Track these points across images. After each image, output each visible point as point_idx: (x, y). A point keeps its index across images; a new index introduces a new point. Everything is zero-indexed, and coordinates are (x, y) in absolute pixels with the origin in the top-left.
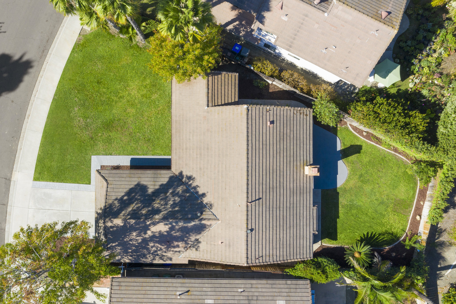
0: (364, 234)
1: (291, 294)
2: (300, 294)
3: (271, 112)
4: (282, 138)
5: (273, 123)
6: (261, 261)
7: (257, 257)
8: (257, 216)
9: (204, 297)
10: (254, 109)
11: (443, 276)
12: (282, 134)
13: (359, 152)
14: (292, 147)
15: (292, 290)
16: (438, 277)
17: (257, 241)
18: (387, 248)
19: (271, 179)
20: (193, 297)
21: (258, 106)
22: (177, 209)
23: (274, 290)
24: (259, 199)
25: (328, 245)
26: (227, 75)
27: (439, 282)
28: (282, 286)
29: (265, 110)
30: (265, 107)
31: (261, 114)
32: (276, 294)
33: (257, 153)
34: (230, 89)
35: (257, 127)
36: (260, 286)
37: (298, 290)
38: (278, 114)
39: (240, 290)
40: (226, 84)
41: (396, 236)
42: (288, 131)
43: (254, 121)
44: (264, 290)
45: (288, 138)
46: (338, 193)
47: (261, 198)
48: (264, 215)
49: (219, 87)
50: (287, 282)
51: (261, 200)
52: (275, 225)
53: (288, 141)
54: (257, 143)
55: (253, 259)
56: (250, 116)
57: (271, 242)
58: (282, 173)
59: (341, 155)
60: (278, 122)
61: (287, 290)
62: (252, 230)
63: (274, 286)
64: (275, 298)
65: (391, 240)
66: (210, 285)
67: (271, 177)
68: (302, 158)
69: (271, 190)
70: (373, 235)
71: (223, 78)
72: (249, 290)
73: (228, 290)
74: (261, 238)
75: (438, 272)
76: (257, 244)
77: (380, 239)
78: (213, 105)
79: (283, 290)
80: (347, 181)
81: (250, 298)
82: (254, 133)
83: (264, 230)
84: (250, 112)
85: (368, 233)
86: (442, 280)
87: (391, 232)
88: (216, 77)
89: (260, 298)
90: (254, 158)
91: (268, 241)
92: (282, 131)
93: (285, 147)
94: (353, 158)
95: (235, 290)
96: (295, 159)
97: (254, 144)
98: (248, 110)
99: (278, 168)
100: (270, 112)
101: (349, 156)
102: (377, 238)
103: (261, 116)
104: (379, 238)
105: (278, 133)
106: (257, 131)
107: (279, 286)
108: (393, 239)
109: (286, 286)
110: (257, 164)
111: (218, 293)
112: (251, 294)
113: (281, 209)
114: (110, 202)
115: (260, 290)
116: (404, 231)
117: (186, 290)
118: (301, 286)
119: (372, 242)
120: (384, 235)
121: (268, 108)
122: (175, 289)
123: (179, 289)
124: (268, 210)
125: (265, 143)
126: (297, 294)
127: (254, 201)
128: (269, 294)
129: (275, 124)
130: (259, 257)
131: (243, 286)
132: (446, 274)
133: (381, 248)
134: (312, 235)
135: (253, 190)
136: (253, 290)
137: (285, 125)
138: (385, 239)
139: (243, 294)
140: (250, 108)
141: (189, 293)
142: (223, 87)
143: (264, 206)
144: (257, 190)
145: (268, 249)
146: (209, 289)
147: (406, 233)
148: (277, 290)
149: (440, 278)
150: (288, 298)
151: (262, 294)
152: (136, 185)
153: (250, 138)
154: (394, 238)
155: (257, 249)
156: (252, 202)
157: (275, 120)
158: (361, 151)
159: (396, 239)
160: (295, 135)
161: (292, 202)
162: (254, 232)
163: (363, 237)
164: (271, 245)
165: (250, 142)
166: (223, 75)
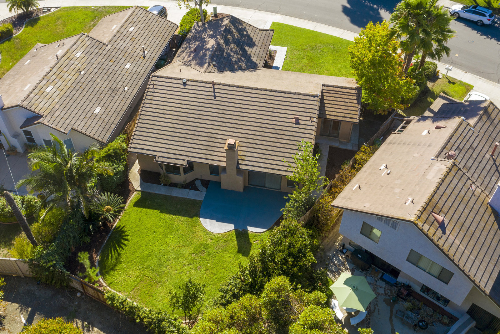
0: (128, 235)
1: (101, 121)
2: (96, 128)
3: (310, 123)
4: (278, 132)
5: (296, 124)
6: (150, 90)
7: (155, 87)
8: (198, 92)
9: (134, 64)
10: (316, 103)
11: (20, 312)
12: (282, 132)
13: (239, 252)
14: (264, 143)
15: (104, 124)
16: (24, 306)
17: (172, 89)
18: (98, 258)
19: (232, 113)
20: (137, 58)
21: (317, 108)
22: (225, 54)
23: (112, 111)
24: (215, 96)
25: (132, 197)
26: (356, 109)
27: (16, 305)
28: (112, 119)
29: (312, 115)
30: (316, 116)
31: (308, 110)
32: (108, 111)
33: (265, 101)
34: (340, 111)
35: (294, 105)
36: (122, 103)
37: (101, 129)
38: (306, 131)
39: (126, 89)
40: (347, 108)
41: (108, 272)
42: (284, 141)
43: (301, 101)
44: (117, 104)
45: (276, 140)
46: (192, 217)
47: (215, 98)
48: (196, 100)
49: (343, 100)
50: (114, 124)
51: (213, 98)
52: (182, 110)
53: (272, 140)
54: (277, 102)
55: (155, 83)
56: (308, 98)
57: (166, 104)
58: (236, 126)
59: (241, 230)
60: (297, 130)
61: (106, 120)
62: (185, 84)
63: (116, 114)
64: (104, 108)
65: (106, 266)
66: (142, 72)
67: (235, 113)
68: (249, 154)
69: (221, 111)
70: (122, 245)
71: (353, 105)
72: (123, 94)
73: (132, 81)
74: (174, 93)
75: (30, 309)
76: (169, 88)
77: (113, 253)
78: (324, 91)
79: (108, 118)
80: (205, 230)
81: (115, 91)
82: (288, 100)
83: (180, 98)
84: (312, 98)
85: (127, 240)
86: (16, 310)
87: (115, 268)
88: (355, 98)
89: (111, 98)
90: (260, 96)
91: (167, 100)
92: (286, 133)
93: (266, 134)
94: (234, 243)
95: (129, 85)
96: (250, 145)
97: (276, 98)
98: (315, 96)
99: (243, 123)
100: (310, 121)
101: (237, 237)
102: (115, 249)
103: (306, 110)
104: (115, 252)
105: (284, 128)
106: (290, 104)
107: (114, 117)
108: (105, 269)
109: (111, 122)
110: (253, 99)
111: (132, 74)
112: (119, 94)
113: (196, 120)
114: (244, 25)
115: (119, 101)
116: (109, 284)
117: (147, 57)
118: (104, 133)
119: (113, 242)
120: (116, 259)
121: (315, 119)
122: (151, 52)
123: (149, 54)
124: (201, 104)
125: (275, 110)
126: (97, 126)
127: (214, 90)
128: (111, 106)
129: (295, 125)
130: (154, 88)
131: (129, 92)
132: (22, 316)
133: (100, 252)
134: (155, 153)
135: (226, 92)
136: (121, 97)
137: (292, 138)
138: (110, 260)
139: (122, 89)
140: (316, 99)
141: (142, 58)
142: (343, 104)
143: (206, 101)
144: (225, 96)
145: (160, 99)
146: (139, 70)
147: (106, 285)
148: (111, 113)
149: (20, 308)
150: (98, 117)
151: (114, 101)
152: (254, 43)
153: (283, 95)
154: (107, 270)
155: (163, 88)
156: (214, 88)
157: (300, 126)
158: (240, 254)
159: (104, 271)
160: (278, 149)
161: (201, 134)
162: (182, 86)
163: (124, 234)
164: (162, 103)
165: (279, 94)
166: (357, 105)
